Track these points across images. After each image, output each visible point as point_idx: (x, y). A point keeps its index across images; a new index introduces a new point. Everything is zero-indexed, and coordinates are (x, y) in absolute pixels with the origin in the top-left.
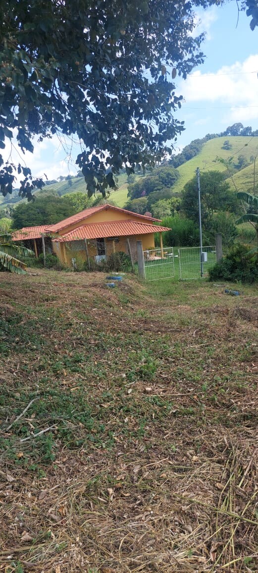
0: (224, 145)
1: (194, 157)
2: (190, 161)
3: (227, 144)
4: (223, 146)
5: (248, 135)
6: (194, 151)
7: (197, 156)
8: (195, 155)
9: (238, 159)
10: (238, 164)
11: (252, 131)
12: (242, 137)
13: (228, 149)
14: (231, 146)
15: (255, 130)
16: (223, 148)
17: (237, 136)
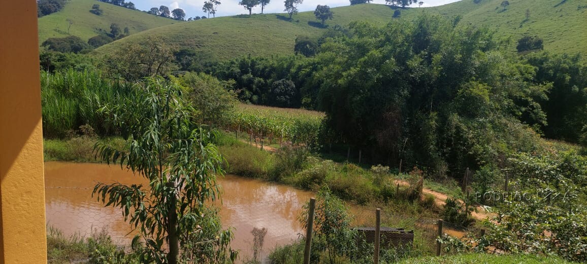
0: (93, 8)
1: (54, 13)
2: (48, 16)
3: (96, 8)
4: (91, 9)
5: (120, 5)
6: (54, 7)
7: (58, 12)
8: (55, 11)
9: (111, 28)
10: (110, 33)
11: (125, 2)
12: (112, 5)
13: (98, 14)
14: (101, 11)
15: (128, 2)
16: (91, 11)
17: (108, 2)
